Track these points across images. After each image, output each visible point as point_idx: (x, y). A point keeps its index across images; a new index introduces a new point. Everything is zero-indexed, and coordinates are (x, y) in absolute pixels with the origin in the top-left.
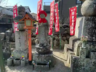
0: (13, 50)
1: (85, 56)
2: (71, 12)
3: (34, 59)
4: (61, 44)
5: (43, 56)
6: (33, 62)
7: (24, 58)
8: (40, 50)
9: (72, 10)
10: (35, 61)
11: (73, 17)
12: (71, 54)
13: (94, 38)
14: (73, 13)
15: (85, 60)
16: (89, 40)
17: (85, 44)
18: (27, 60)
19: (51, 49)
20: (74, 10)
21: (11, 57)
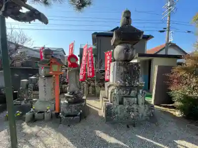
0: (36, 101)
1: (118, 102)
2: (106, 56)
3: (62, 110)
4: (97, 91)
5: (73, 105)
6: (60, 114)
7: (49, 110)
8: (70, 99)
9: (107, 55)
10: (63, 113)
11: (108, 61)
12: (105, 101)
13: (127, 83)
14: (108, 58)
15: (119, 107)
16: (122, 85)
17: (119, 90)
18: (54, 113)
19: (84, 98)
20: (110, 54)
21: (32, 110)
